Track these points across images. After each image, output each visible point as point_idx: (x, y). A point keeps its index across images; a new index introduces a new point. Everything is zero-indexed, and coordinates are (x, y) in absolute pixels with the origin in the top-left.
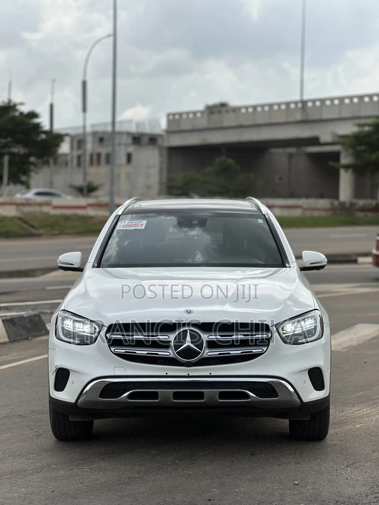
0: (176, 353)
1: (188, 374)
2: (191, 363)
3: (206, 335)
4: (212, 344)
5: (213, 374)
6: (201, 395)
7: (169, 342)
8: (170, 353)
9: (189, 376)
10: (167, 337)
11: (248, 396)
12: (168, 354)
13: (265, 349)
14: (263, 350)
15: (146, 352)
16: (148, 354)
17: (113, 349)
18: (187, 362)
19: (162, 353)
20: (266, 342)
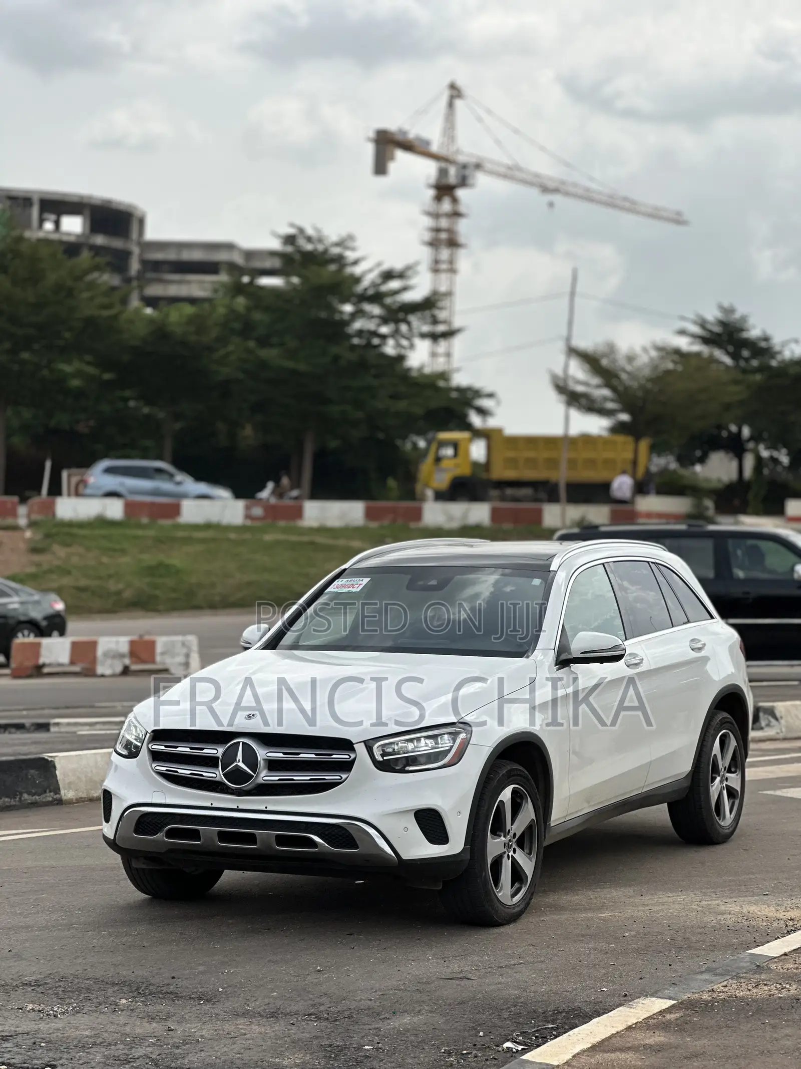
0: (223, 774)
1: (238, 807)
2: (241, 790)
3: (264, 750)
4: (273, 765)
5: (270, 808)
6: (252, 839)
7: (218, 758)
8: (216, 774)
9: (238, 810)
10: (215, 751)
11: (314, 844)
12: (214, 775)
13: (344, 776)
14: (342, 778)
15: (189, 772)
16: (191, 774)
17: (154, 765)
18: (237, 789)
19: (208, 774)
20: (347, 766)
